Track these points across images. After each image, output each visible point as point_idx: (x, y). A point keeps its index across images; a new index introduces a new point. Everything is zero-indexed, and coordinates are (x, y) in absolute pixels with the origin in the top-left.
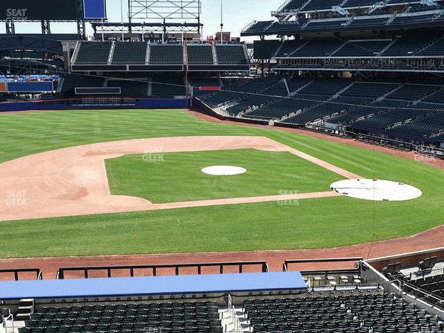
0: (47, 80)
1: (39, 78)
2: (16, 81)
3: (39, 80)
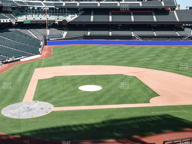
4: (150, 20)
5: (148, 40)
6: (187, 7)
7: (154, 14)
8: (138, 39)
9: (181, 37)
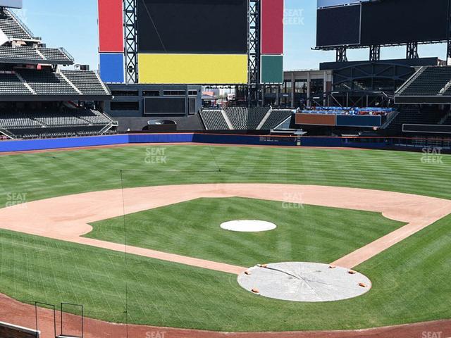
0: (378, 114)
1: (370, 111)
2: (347, 113)
3: (371, 113)
4: (19, 92)
5: (36, 137)
6: (77, 66)
7: (20, 78)
8: (9, 138)
9: (97, 128)
